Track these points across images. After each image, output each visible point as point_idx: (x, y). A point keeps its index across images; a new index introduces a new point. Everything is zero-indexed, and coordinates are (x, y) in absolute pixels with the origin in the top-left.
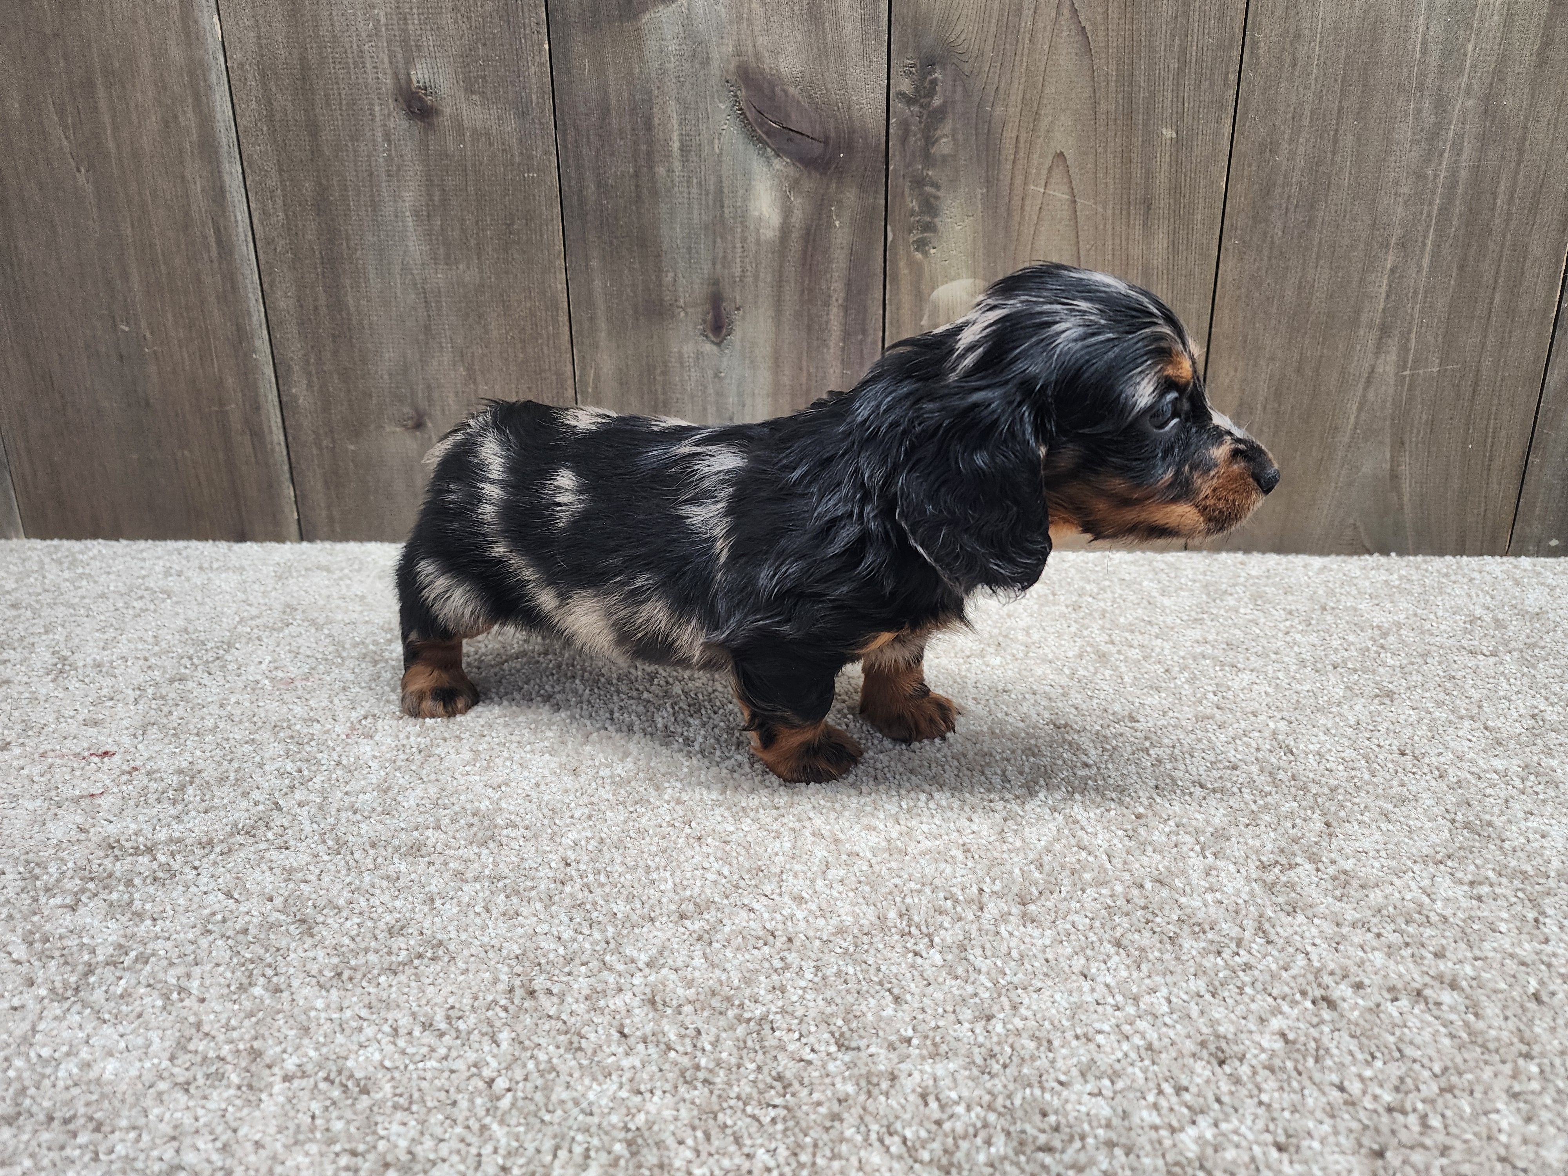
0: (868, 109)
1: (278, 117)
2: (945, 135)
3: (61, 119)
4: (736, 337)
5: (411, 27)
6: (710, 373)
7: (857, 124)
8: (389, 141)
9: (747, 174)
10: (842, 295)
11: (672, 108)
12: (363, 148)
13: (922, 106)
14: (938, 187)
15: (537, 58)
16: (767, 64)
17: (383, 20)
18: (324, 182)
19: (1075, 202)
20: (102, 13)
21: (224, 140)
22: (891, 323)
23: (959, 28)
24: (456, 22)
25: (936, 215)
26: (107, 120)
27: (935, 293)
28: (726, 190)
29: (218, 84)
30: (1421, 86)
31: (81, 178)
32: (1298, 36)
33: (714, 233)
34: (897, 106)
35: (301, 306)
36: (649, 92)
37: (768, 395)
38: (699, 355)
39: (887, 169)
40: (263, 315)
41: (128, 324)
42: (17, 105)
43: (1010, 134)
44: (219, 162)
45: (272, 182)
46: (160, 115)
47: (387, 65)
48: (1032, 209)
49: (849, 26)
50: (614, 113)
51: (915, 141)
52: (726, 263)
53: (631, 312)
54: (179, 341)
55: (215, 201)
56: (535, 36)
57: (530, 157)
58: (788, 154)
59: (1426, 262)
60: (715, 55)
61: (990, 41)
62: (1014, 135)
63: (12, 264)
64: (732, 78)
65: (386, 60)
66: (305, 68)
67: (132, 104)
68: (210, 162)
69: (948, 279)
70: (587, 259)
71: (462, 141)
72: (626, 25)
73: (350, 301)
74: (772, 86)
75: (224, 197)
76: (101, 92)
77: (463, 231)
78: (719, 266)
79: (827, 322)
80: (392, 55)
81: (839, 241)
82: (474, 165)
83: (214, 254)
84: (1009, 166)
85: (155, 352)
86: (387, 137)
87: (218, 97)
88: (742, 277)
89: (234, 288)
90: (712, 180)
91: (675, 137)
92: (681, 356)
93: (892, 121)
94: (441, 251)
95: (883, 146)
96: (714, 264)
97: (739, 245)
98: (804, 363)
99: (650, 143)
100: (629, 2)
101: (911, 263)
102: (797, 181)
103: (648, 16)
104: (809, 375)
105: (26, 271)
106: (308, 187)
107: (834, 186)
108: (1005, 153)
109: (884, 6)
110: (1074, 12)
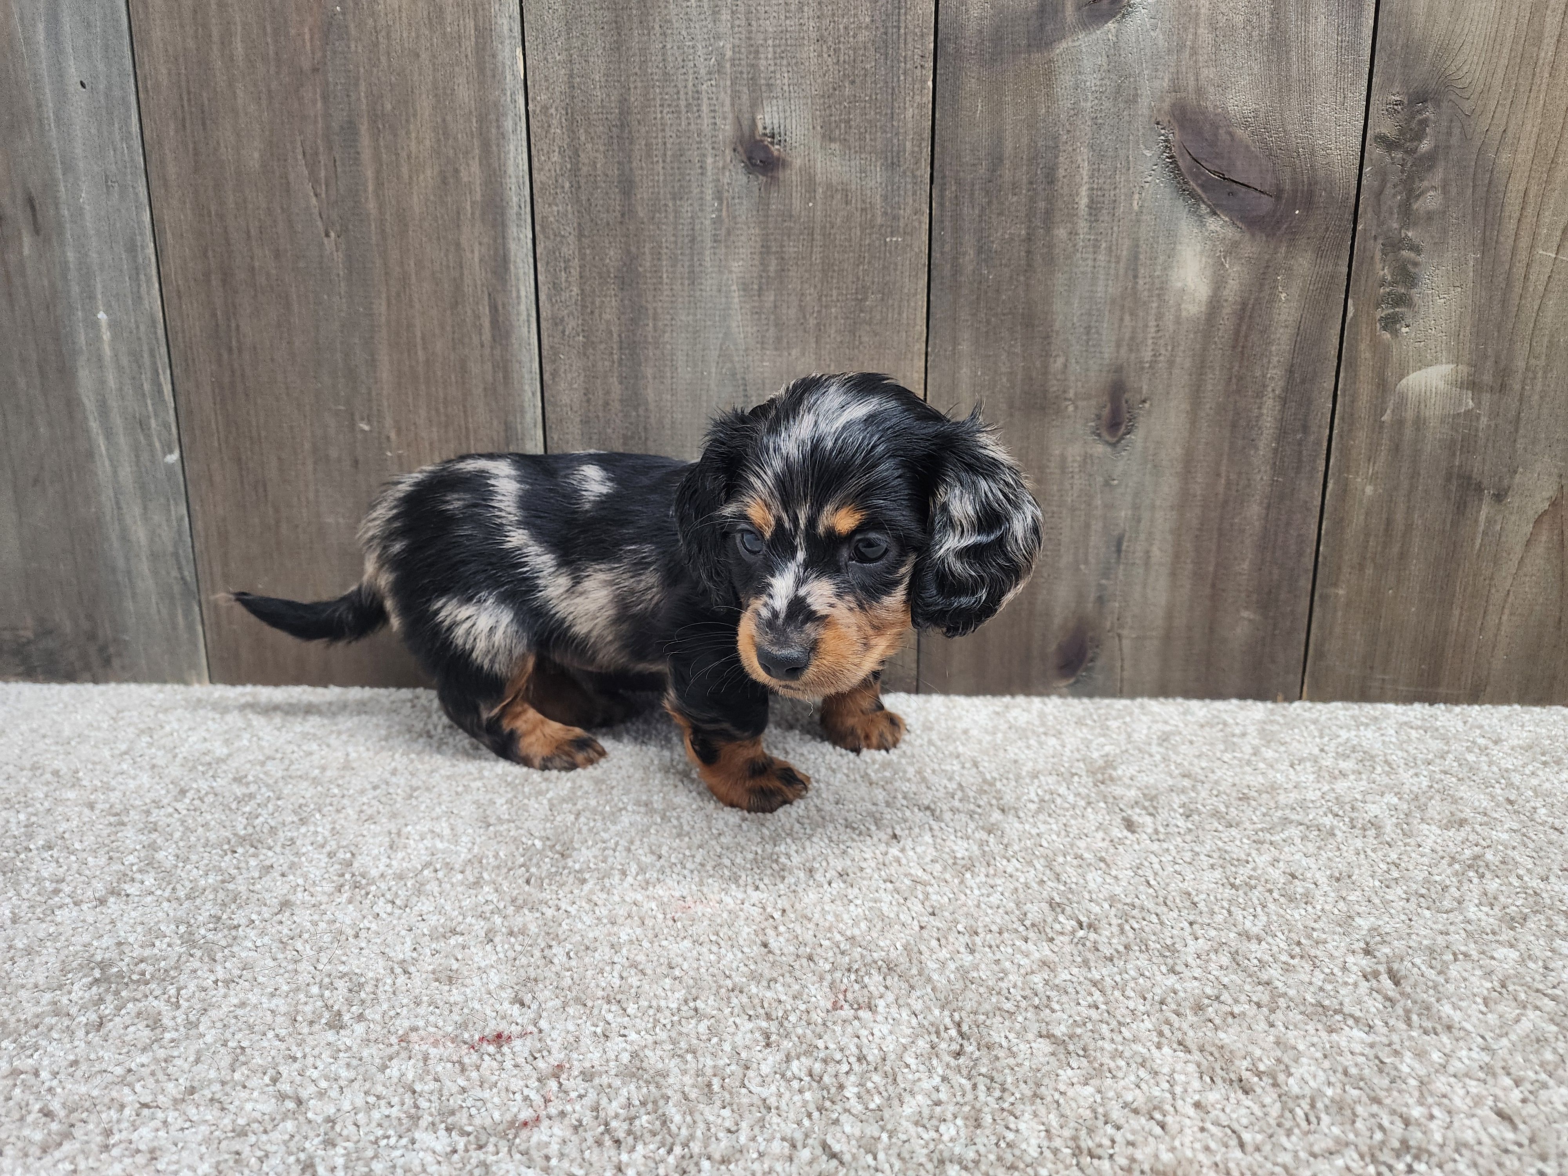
0: (1336, 157)
1: (585, 170)
2: (1434, 188)
3: (312, 173)
4: (1137, 438)
5: (763, 62)
6: (1100, 479)
7: (1321, 173)
8: (720, 199)
9: (1172, 236)
10: (1281, 383)
11: (1084, 157)
12: (686, 210)
13: (1406, 152)
14: (1417, 250)
15: (917, 98)
16: (1212, 100)
17: (729, 54)
18: (633, 249)
20: (376, 44)
21: (515, 199)
22: (1342, 419)
23: (1461, 57)
24: (820, 56)
25: (1414, 285)
26: (370, 174)
27: (1404, 381)
28: (1141, 257)
29: (514, 131)
31: (329, 244)
33: (1123, 307)
34: (1375, 151)
35: (588, 401)
36: (1056, 138)
37: (1172, 508)
38: (1087, 458)
39: (1354, 230)
40: (539, 411)
41: (369, 422)
42: (256, 155)
43: (1516, 186)
44: (504, 225)
45: (569, 249)
46: (437, 169)
47: (727, 108)
48: (1538, 277)
49: (1321, 55)
50: (1007, 163)
51: (1394, 194)
52: (1134, 345)
53: (1004, 406)
54: (431, 444)
55: (495, 273)
56: (918, 72)
57: (896, 218)
58: (1228, 211)
60: (1145, 91)
61: (1500, 74)
62: (1522, 188)
63: (230, 350)
64: (1165, 119)
65: (728, 102)
66: (624, 111)
67: (404, 154)
68: (494, 226)
69: (1423, 364)
70: (955, 342)
71: (812, 199)
72: (1036, 56)
73: (651, 395)
74: (1215, 127)
75: (507, 269)
76: (365, 141)
77: (802, 308)
78: (1124, 351)
79: (1258, 418)
80: (735, 96)
81: (1283, 317)
82: (824, 228)
83: (487, 337)
84: (1512, 226)
85: (400, 457)
86: (719, 195)
87: (512, 147)
88: (1153, 363)
89: (506, 377)
90: (1127, 243)
91: (1084, 191)
92: (1063, 458)
93: (1367, 170)
94: (772, 332)
95: (1353, 201)
96: (1118, 346)
97: (1152, 323)
98: (1223, 469)
99: (1050, 200)
100: (1042, 26)
101: (1376, 344)
102: (1235, 244)
103: (1064, 45)
104: (1229, 483)
105: (246, 356)
106: (613, 255)
107: (1283, 250)
108: (1508, 208)
109: (1368, 32)
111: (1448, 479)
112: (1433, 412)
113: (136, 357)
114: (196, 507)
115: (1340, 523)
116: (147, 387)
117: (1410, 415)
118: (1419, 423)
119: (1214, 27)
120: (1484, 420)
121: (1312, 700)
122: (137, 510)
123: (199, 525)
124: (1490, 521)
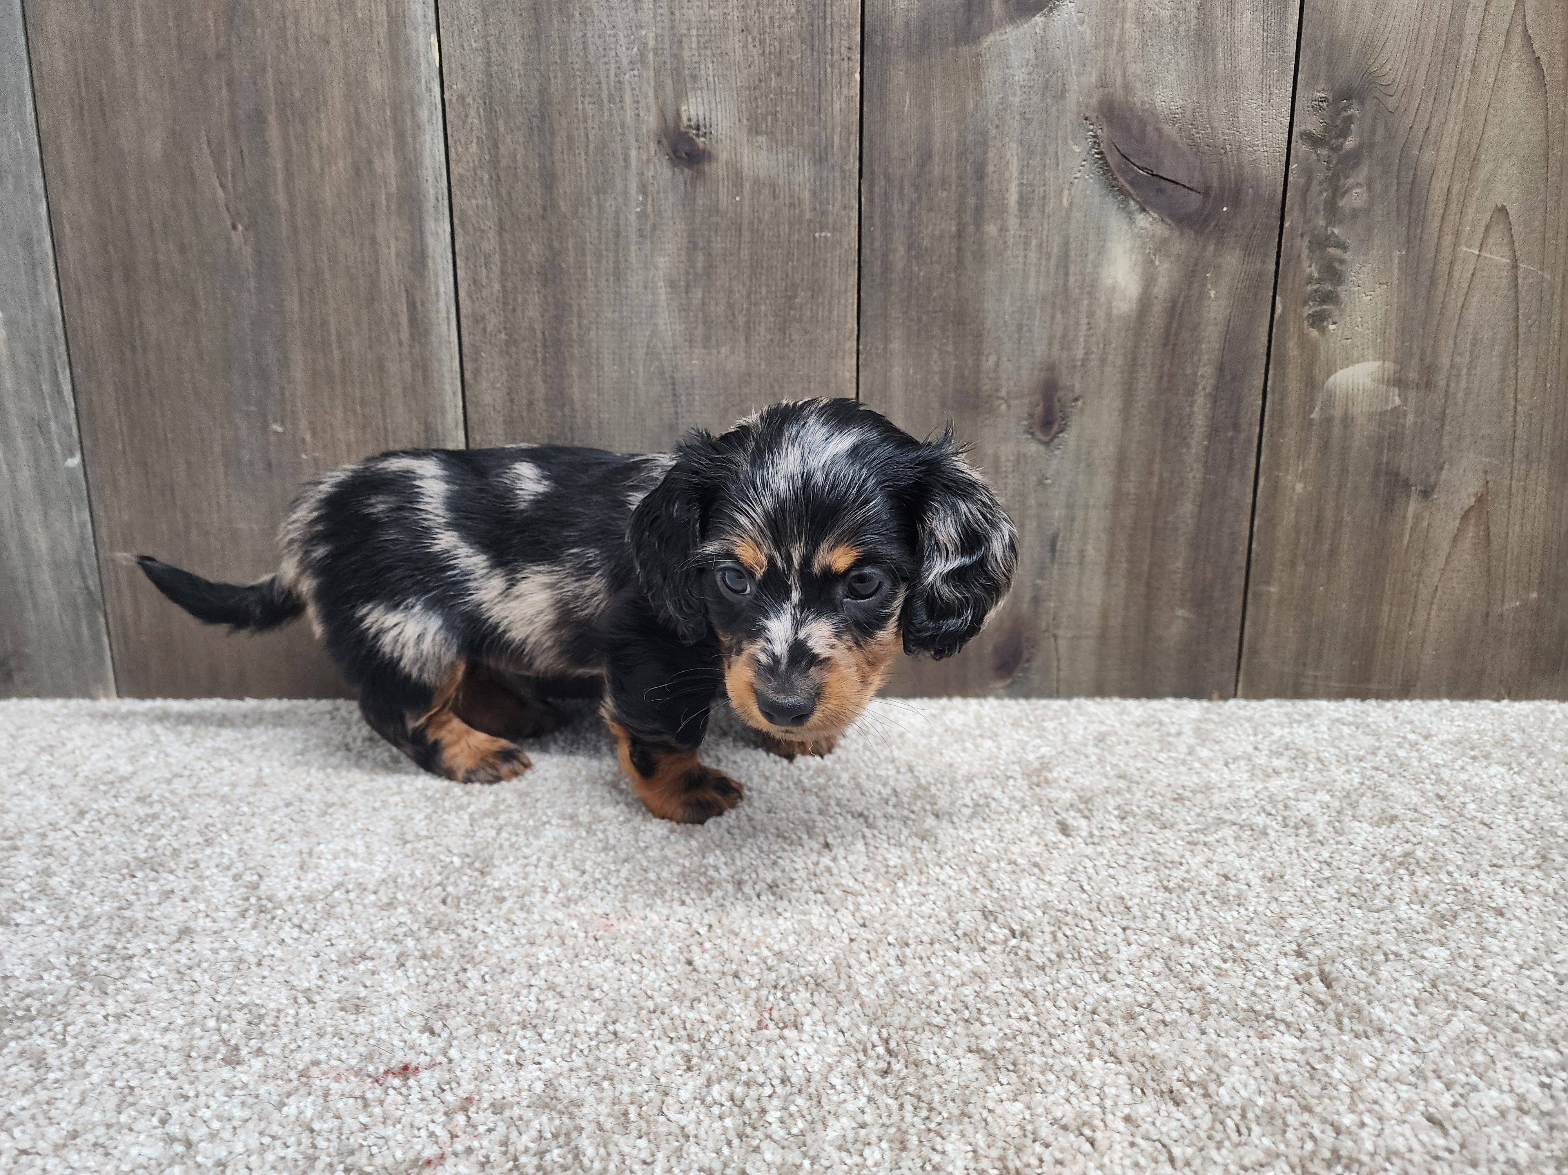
0: (1263, 154)
1: (504, 162)
2: (1359, 185)
3: (217, 163)
4: (1070, 437)
5: (686, 53)
6: (1033, 479)
7: (1248, 171)
8: (645, 194)
9: (1102, 233)
10: (1212, 381)
11: (1013, 154)
12: (610, 204)
13: (1332, 149)
14: (1343, 247)
15: (845, 91)
16: (1140, 95)
17: (651, 43)
18: (556, 244)
19: (1515, 267)
20: (283, 30)
21: (432, 192)
22: (1272, 416)
23: (1386, 54)
24: (745, 46)
25: (1340, 282)
26: (279, 164)
27: (1332, 379)
28: (1072, 254)
29: (430, 120)
31: (237, 237)
33: (1053, 306)
34: (1301, 148)
35: (512, 401)
36: (985, 133)
37: (1106, 507)
38: (1020, 459)
39: (1282, 227)
40: (460, 411)
41: (283, 423)
42: (158, 144)
43: (1439, 186)
44: (421, 219)
45: (490, 244)
46: (349, 160)
48: (1463, 275)
49: (1247, 51)
50: (936, 159)
51: (1320, 191)
52: (1066, 343)
53: (936, 405)
54: (348, 446)
55: (412, 269)
56: (845, 63)
57: (824, 213)
58: (1157, 208)
60: (1073, 86)
61: (1423, 72)
62: (1445, 185)
63: (133, 348)
64: (1092, 115)
65: (651, 93)
66: (545, 102)
67: (314, 145)
68: (411, 220)
69: (1349, 361)
70: (886, 340)
71: (740, 193)
72: (964, 50)
73: (576, 394)
74: (1143, 124)
75: (424, 265)
76: (274, 132)
77: (730, 306)
78: (1056, 347)
79: (1190, 416)
80: (659, 87)
81: (1212, 315)
82: (751, 223)
83: (405, 335)
84: (1435, 224)
85: (315, 460)
86: (643, 189)
87: (428, 137)
88: (1085, 361)
89: (426, 378)
90: (1057, 240)
91: (1013, 188)
92: (996, 458)
93: (1293, 166)
94: (700, 331)
95: (1280, 196)
96: (1050, 344)
97: (1084, 321)
98: (1156, 467)
99: (980, 195)
100: (969, 22)
101: (1304, 342)
102: (1165, 241)
103: (991, 38)
104: (1161, 481)
105: (152, 356)
106: (535, 250)
107: (1211, 248)
108: (1432, 207)
109: (1293, 27)
110: (1528, 38)
111: (1376, 476)
112: (1361, 410)
113: (33, 355)
114: (100, 512)
115: (1271, 522)
116: (46, 387)
117: (1338, 413)
118: (1347, 420)
119: (1140, 22)
120: (1411, 418)
121: (1246, 697)
122: (37, 516)
123: (103, 532)
124: (1417, 518)
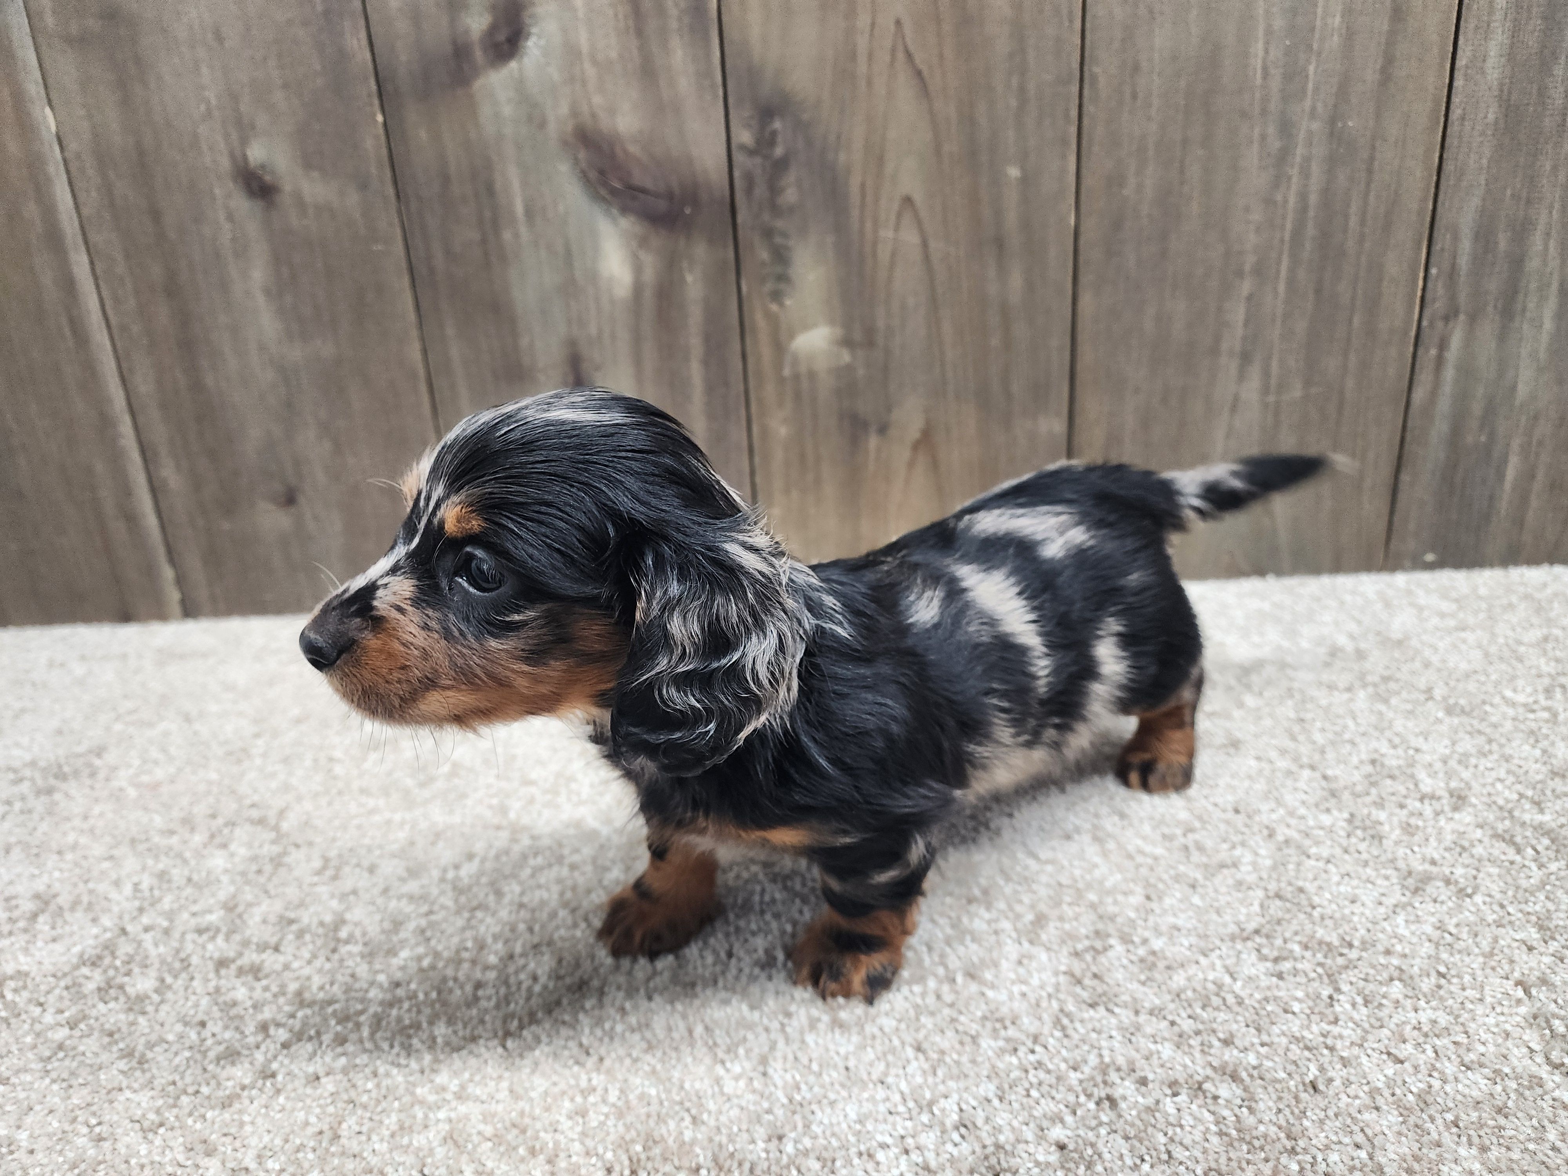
0: (710, 164)
1: (119, 204)
2: (791, 185)
5: (243, 108)
7: (701, 179)
8: (233, 223)
9: (594, 234)
10: (701, 350)
11: (514, 175)
12: (207, 232)
13: (764, 157)
14: (787, 237)
15: (372, 130)
16: (605, 123)
17: (214, 102)
18: (172, 265)
19: (926, 245)
22: (753, 375)
23: (795, 77)
24: (287, 99)
25: (788, 265)
27: (794, 343)
28: (574, 252)
29: (57, 175)
30: (1264, 112)
32: (1136, 68)
33: (567, 294)
34: (739, 158)
35: (162, 390)
36: (489, 159)
39: (735, 222)
43: (855, 181)
44: (65, 251)
45: (121, 268)
47: (222, 146)
48: (884, 255)
49: (683, 81)
50: (454, 182)
51: (761, 191)
52: (582, 322)
56: (368, 109)
57: (375, 230)
58: (634, 212)
59: (1282, 287)
60: (551, 117)
61: (827, 89)
62: (859, 183)
64: (571, 140)
65: (221, 141)
66: (142, 154)
68: (57, 254)
69: (806, 328)
70: (442, 327)
71: (306, 217)
72: (460, 92)
73: (210, 383)
74: (611, 145)
75: (74, 289)
77: (316, 307)
78: (574, 327)
79: (690, 377)
80: (227, 136)
81: (693, 296)
82: (320, 241)
83: (71, 343)
84: (857, 213)
86: (230, 218)
87: (58, 189)
88: (600, 337)
89: (93, 375)
90: (560, 242)
91: (519, 202)
93: (735, 173)
94: (296, 328)
95: (729, 200)
96: (569, 324)
97: (593, 306)
99: (494, 210)
100: (460, 69)
101: (768, 314)
102: (644, 239)
103: (478, 82)
106: (156, 271)
107: (683, 241)
110: (909, 55)
111: (841, 418)
112: (822, 365)
115: (766, 459)
117: (804, 370)
118: (812, 376)
119: (595, 62)
120: (861, 371)
124: (878, 452)
